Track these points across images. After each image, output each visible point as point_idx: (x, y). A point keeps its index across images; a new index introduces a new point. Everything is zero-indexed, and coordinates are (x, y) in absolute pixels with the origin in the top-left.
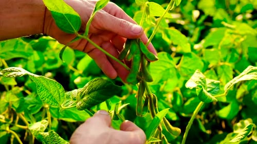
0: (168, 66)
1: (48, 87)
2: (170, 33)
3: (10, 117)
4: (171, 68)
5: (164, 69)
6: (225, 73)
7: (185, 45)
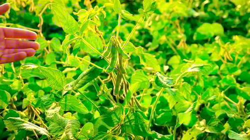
0: (144, 79)
1: (54, 76)
2: (145, 57)
3: (29, 115)
4: (146, 81)
5: (141, 81)
6: (186, 89)
7: (157, 66)
